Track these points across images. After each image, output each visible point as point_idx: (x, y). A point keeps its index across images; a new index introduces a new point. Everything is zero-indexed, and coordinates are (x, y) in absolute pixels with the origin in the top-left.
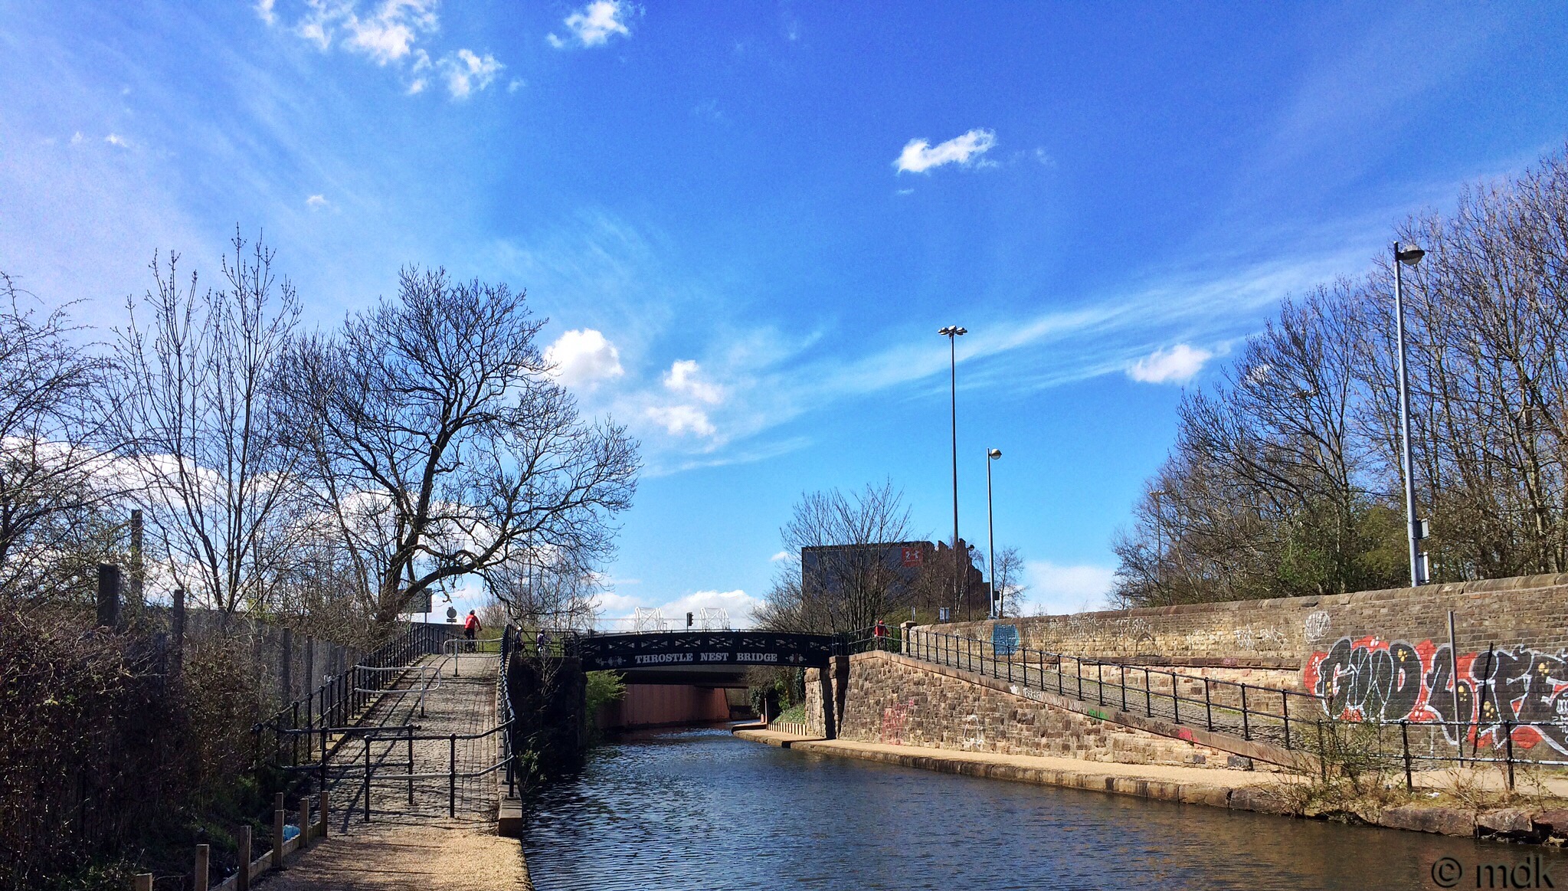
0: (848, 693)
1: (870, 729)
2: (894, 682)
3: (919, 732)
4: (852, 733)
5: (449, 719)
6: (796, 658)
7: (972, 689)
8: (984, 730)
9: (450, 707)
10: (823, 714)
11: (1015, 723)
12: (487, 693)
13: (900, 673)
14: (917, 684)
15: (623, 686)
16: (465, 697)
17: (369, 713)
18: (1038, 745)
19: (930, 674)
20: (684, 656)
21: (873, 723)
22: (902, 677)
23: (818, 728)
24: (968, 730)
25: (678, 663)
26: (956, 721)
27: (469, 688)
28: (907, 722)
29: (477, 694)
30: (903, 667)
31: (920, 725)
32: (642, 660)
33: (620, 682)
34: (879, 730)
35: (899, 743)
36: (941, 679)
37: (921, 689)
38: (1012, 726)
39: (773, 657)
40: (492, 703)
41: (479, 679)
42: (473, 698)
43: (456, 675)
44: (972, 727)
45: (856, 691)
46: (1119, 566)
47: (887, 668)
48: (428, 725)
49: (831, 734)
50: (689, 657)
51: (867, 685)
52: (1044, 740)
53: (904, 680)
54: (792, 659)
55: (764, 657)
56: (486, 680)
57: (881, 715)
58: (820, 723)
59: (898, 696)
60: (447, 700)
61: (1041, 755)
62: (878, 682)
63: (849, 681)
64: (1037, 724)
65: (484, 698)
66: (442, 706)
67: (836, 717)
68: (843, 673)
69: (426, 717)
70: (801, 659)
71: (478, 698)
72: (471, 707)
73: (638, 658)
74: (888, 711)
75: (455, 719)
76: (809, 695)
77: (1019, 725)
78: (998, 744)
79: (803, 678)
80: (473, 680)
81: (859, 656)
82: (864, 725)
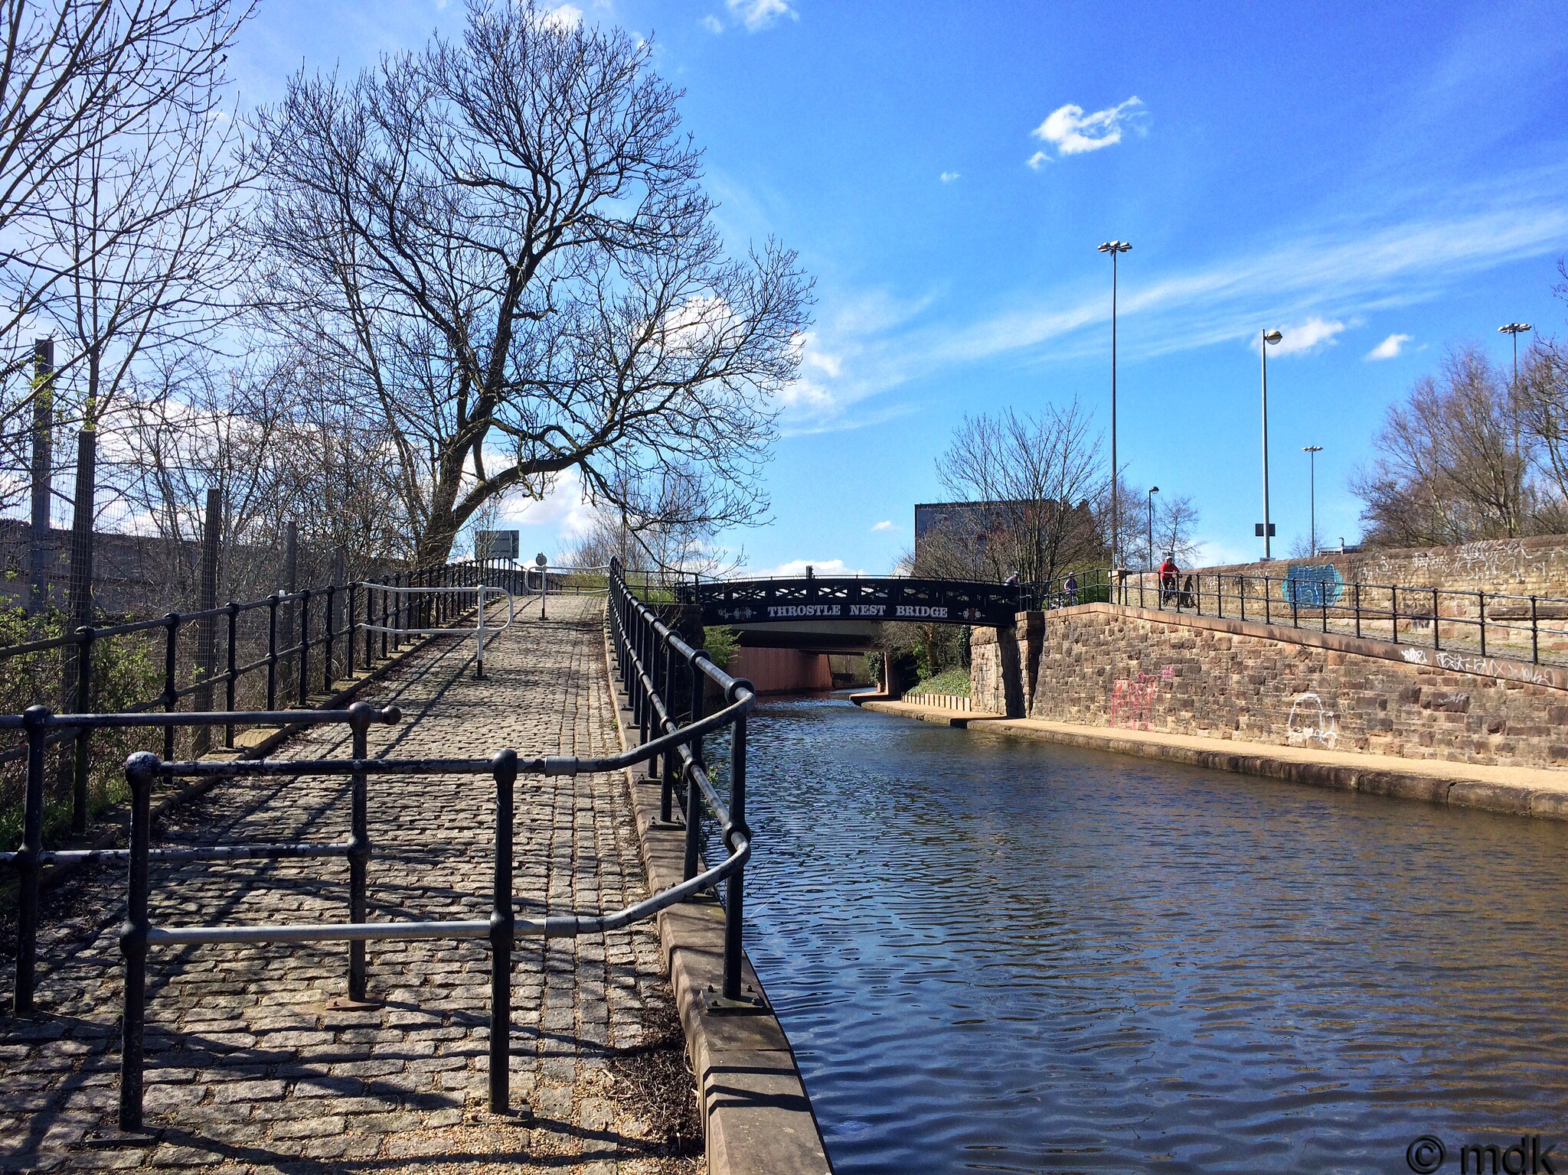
0: (1043, 658)
1: (1088, 708)
2: (1130, 645)
3: (1186, 714)
4: (1055, 711)
5: (527, 683)
6: (972, 614)
7: (1305, 654)
8: (1337, 717)
9: (530, 662)
10: (1002, 686)
11: (1416, 708)
12: (590, 643)
13: (1141, 632)
14: (1181, 646)
15: (737, 648)
16: (556, 647)
17: (387, 669)
18: (1481, 746)
19: (1205, 633)
20: (830, 609)
21: (1092, 699)
22: (1145, 638)
23: (992, 703)
24: (1296, 715)
25: (822, 618)
26: (1268, 701)
27: (561, 634)
28: (1160, 699)
29: (575, 644)
30: (1148, 625)
31: (1188, 704)
32: (776, 613)
33: (734, 642)
34: (1105, 709)
35: (1146, 729)
36: (1230, 640)
37: (1187, 654)
38: (1409, 713)
39: (942, 612)
40: (600, 657)
41: (578, 624)
42: (569, 648)
43: (543, 618)
44: (1306, 712)
45: (1058, 656)
46: (1364, 508)
47: (1116, 626)
48: (486, 694)
49: (1016, 709)
50: (836, 610)
51: (1078, 648)
52: (1497, 739)
53: (1150, 642)
54: (966, 614)
55: (930, 612)
56: (585, 625)
57: (1108, 689)
58: (997, 697)
59: (1140, 665)
60: (527, 651)
61: (1490, 762)
62: (1099, 644)
63: (1046, 644)
64: (1474, 710)
65: (586, 650)
66: (517, 661)
67: (1026, 689)
68: (1036, 633)
69: (486, 678)
70: (978, 614)
71: (577, 650)
72: (566, 664)
73: (771, 609)
74: (1122, 684)
75: (536, 684)
76: (976, 660)
77: (1427, 712)
78: (1373, 740)
79: (968, 640)
80: (567, 625)
81: (1062, 611)
82: (1075, 702)
